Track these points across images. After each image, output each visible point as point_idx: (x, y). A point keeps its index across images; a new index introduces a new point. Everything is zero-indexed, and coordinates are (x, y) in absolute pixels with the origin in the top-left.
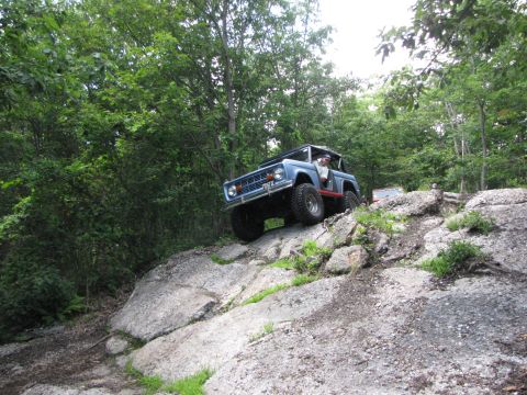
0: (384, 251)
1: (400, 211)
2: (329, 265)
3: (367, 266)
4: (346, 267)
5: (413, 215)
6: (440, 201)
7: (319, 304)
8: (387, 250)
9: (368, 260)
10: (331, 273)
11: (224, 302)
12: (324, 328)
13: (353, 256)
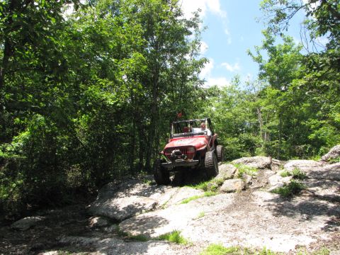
0: (250, 183)
1: (251, 165)
2: (223, 187)
3: (244, 189)
4: (233, 189)
5: (259, 168)
6: (271, 163)
7: (225, 204)
8: (252, 183)
9: (245, 187)
10: (224, 192)
11: (161, 204)
12: (236, 214)
13: (237, 184)
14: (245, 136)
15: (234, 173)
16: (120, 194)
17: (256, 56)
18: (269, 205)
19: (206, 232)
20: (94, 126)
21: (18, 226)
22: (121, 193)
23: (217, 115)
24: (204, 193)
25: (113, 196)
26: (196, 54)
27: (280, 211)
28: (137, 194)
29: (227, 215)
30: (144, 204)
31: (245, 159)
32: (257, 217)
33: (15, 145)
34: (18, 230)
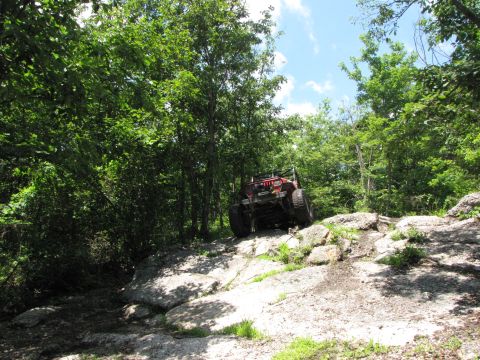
0: (349, 251)
1: (349, 225)
2: (311, 258)
3: (341, 260)
4: (326, 260)
5: (361, 229)
6: (378, 221)
7: (315, 282)
8: (351, 251)
9: (342, 256)
10: (313, 264)
11: (224, 283)
12: (330, 294)
13: (330, 252)
14: (340, 184)
15: (326, 237)
16: (166, 271)
17: (353, 71)
18: (376, 280)
19: (289, 321)
20: (126, 176)
21: (22, 322)
22: (168, 270)
23: (300, 155)
24: (284, 267)
25: (157, 274)
26: (268, 71)
27: (391, 289)
28: (189, 271)
29: (318, 297)
30: (201, 285)
31: (341, 216)
32: (360, 298)
33: (14, 205)
34: (22, 326)
